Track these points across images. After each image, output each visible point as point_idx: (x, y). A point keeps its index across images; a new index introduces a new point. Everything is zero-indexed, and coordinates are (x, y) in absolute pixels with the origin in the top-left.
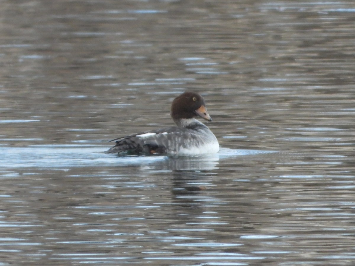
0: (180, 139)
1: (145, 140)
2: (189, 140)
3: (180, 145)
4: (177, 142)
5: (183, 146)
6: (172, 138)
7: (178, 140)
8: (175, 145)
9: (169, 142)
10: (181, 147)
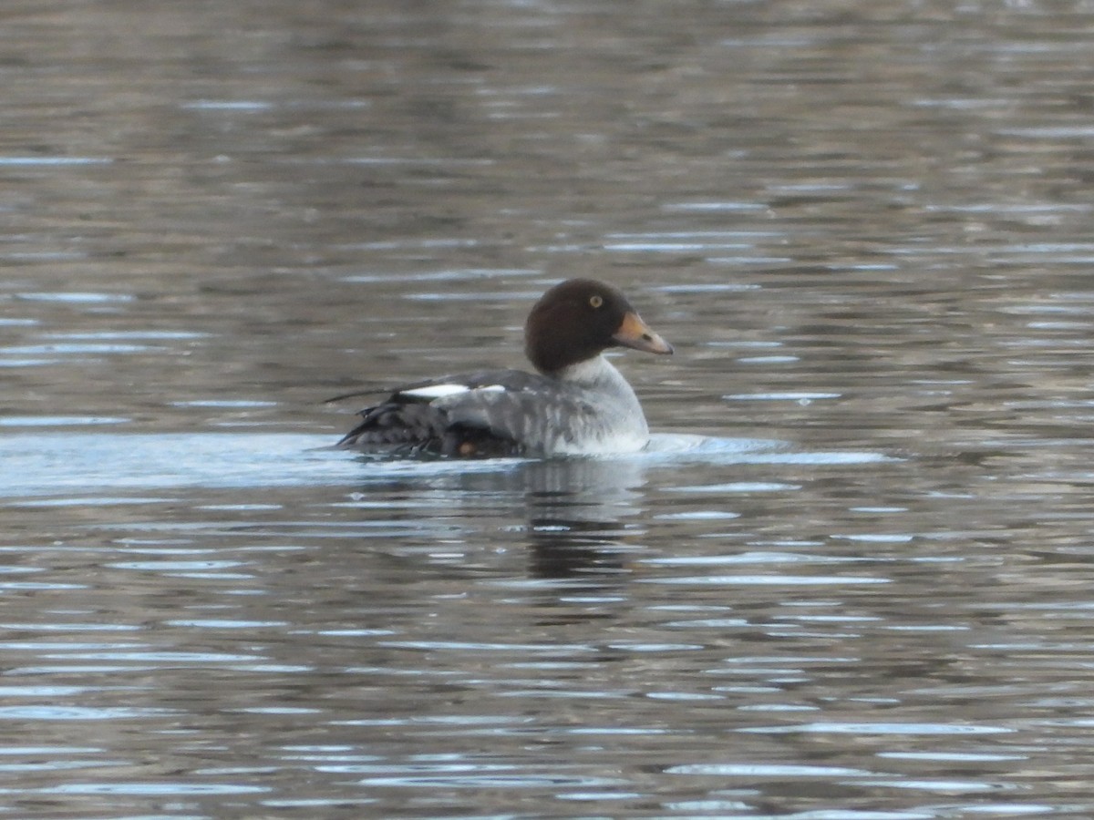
0: (558, 415)
1: (450, 408)
2: (580, 420)
3: (557, 433)
4: (549, 424)
5: (565, 438)
6: (537, 409)
7: (554, 416)
8: (544, 429)
9: (528, 421)
10: (561, 439)
